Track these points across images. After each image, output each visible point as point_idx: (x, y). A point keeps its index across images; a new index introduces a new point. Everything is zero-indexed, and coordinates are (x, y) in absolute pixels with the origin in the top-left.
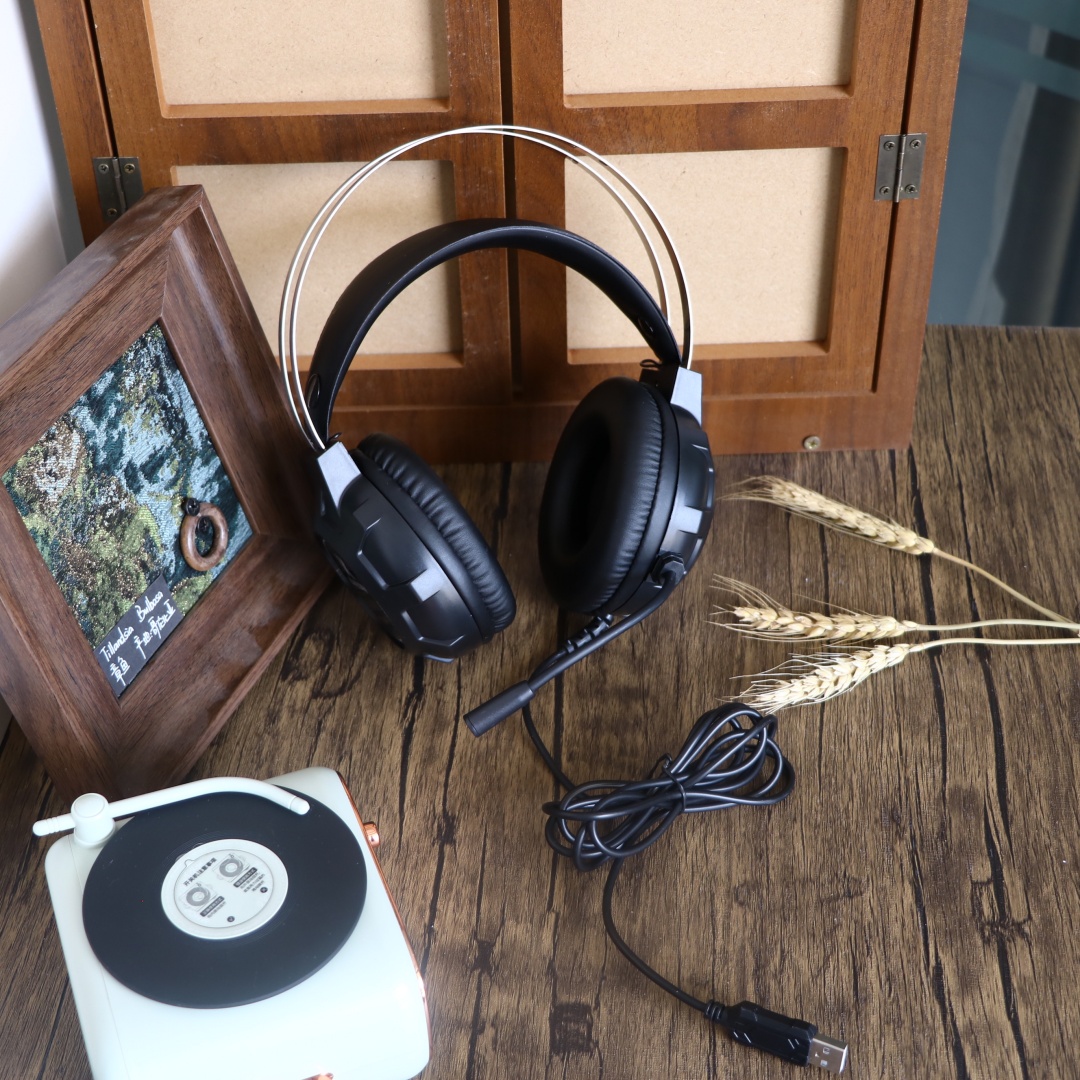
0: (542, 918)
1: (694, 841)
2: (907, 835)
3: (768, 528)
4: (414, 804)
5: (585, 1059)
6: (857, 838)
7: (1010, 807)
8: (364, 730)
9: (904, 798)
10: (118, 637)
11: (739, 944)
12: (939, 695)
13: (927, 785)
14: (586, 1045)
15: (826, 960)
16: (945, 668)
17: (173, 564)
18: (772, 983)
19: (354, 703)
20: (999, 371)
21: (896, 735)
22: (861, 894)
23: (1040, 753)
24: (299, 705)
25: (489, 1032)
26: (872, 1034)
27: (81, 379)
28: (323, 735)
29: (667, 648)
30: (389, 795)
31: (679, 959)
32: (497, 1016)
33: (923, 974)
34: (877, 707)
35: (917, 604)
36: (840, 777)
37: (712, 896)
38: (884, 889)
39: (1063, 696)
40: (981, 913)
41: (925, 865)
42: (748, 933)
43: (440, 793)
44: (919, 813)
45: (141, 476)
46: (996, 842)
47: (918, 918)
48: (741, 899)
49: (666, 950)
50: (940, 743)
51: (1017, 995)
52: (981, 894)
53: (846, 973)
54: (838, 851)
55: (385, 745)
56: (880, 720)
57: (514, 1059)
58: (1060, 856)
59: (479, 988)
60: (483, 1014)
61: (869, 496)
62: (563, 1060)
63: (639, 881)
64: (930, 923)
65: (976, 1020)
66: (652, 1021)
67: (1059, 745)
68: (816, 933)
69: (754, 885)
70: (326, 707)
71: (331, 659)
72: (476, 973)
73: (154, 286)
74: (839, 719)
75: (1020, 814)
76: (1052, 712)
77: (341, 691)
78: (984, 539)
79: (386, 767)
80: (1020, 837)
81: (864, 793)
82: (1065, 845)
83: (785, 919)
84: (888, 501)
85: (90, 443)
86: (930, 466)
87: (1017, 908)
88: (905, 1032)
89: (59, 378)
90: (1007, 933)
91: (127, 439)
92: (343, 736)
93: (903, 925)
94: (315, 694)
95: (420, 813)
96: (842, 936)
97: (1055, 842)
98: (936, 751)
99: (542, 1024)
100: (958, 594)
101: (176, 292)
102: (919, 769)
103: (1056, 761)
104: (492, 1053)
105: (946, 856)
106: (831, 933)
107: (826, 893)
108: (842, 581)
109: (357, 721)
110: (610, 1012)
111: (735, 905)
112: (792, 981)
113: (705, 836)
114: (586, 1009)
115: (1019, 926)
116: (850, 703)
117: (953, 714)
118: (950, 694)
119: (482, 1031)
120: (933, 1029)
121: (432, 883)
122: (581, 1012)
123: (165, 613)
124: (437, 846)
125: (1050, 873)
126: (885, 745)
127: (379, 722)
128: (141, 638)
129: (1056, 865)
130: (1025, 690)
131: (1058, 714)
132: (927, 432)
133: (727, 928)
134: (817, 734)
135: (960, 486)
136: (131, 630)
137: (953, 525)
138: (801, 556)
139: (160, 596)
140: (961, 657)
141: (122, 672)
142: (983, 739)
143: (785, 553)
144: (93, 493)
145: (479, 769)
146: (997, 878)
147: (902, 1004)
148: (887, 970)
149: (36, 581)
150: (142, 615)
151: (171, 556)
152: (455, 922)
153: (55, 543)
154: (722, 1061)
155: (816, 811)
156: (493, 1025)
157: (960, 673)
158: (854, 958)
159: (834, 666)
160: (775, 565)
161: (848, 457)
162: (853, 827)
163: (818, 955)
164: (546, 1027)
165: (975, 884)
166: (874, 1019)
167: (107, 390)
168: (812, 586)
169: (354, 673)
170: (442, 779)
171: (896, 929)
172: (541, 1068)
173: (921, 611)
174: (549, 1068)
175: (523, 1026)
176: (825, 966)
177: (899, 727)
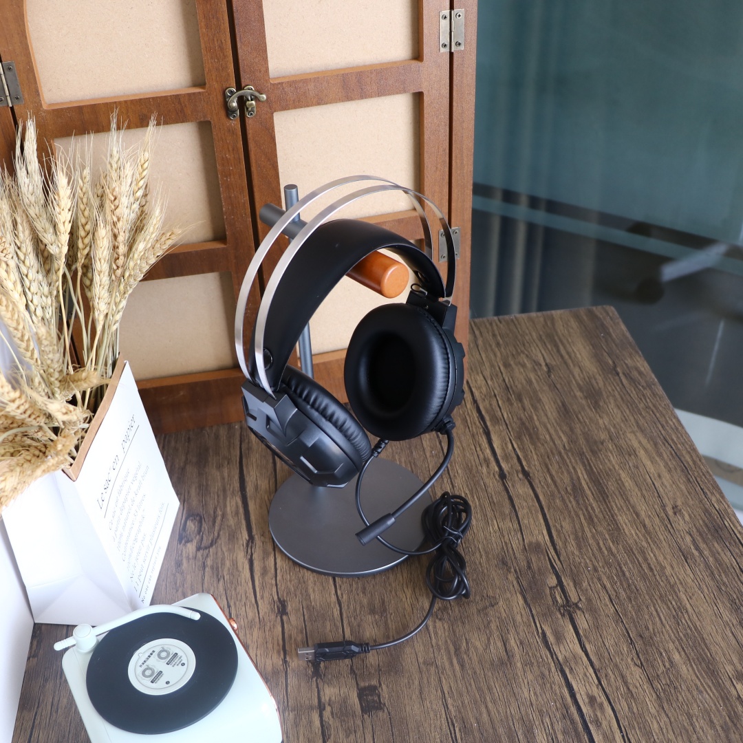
1: (409, 592)
2: (513, 570)
4: (262, 597)
5: (380, 713)
6: (489, 576)
7: (558, 547)
8: (228, 563)
9: (506, 552)
11: (443, 640)
12: (510, 498)
13: (516, 543)
14: (379, 706)
15: (489, 640)
16: (510, 485)
18: (465, 656)
19: (219, 549)
20: (499, 338)
21: (495, 522)
22: (497, 603)
23: (565, 518)
24: (191, 556)
25: (328, 709)
26: (520, 673)
28: (207, 569)
30: (248, 594)
31: (416, 654)
32: (330, 700)
33: (537, 637)
34: (482, 510)
35: (489, 455)
36: (473, 548)
38: (508, 599)
39: (569, 489)
40: (557, 601)
41: (524, 583)
42: (447, 634)
43: (274, 589)
44: (515, 558)
46: (556, 566)
47: (528, 610)
48: (439, 617)
50: (517, 522)
51: (583, 638)
52: (555, 593)
53: (500, 644)
54: (481, 584)
55: (241, 569)
56: (485, 515)
57: (344, 721)
58: (587, 567)
59: (317, 687)
60: (323, 700)
62: (369, 716)
64: (534, 612)
65: (567, 655)
66: (410, 688)
67: (573, 513)
68: (481, 627)
69: (444, 609)
70: (205, 555)
71: (203, 529)
72: (314, 679)
75: (563, 549)
76: (566, 498)
77: (211, 545)
78: (513, 419)
79: (243, 581)
80: (566, 561)
81: (486, 553)
82: (588, 561)
83: (463, 623)
84: (463, 408)
86: (479, 388)
87: (574, 597)
88: (536, 668)
90: (571, 610)
92: (217, 568)
94: (198, 549)
95: (266, 602)
96: (493, 626)
97: (582, 560)
98: (516, 526)
99: (354, 700)
100: (507, 448)
102: (510, 536)
103: (574, 521)
104: (332, 719)
105: (533, 577)
106: (487, 626)
107: (480, 606)
109: (223, 559)
110: (388, 687)
111: (437, 621)
112: (475, 654)
114: (375, 688)
115: (576, 605)
117: (520, 506)
118: (516, 497)
119: (324, 709)
120: (549, 664)
121: (281, 636)
122: (373, 689)
124: (279, 617)
125: (584, 576)
126: (491, 527)
127: (234, 558)
129: (586, 571)
130: (550, 489)
131: (568, 498)
132: (473, 371)
133: (436, 633)
135: (495, 396)
137: (496, 414)
138: (428, 441)
140: (517, 478)
142: (537, 517)
145: (291, 574)
146: (560, 583)
147: (530, 654)
148: (519, 639)
156: (329, 705)
157: (518, 486)
158: (502, 636)
160: (416, 447)
162: (485, 571)
163: (484, 638)
164: (357, 701)
165: (550, 588)
166: (519, 665)
168: (436, 455)
169: (216, 534)
170: (274, 582)
171: (518, 618)
172: (359, 722)
173: (492, 459)
174: (363, 721)
175: (345, 702)
176: (489, 643)
177: (496, 517)
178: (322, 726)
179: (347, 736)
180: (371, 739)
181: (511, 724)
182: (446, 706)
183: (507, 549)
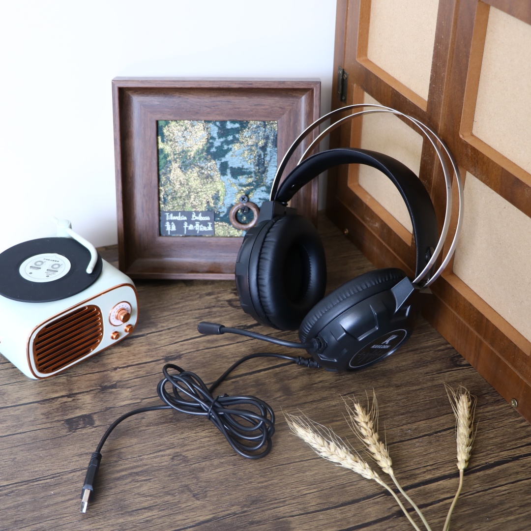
0: (137, 398)
1: (203, 434)
2: (245, 509)
3: (439, 407)
4: (182, 345)
5: (66, 430)
6: (234, 491)
9: (271, 503)
10: (178, 215)
11: (148, 463)
12: (355, 502)
13: (283, 510)
14: (73, 429)
15: (151, 496)
16: (378, 500)
17: (224, 214)
19: (230, 312)
21: (314, 490)
22: (198, 500)
24: (219, 299)
25: (70, 399)
26: (112, 521)
27: (218, 114)
29: (325, 394)
30: (184, 336)
31: (131, 446)
32: (78, 399)
34: (330, 479)
35: (421, 478)
36: (272, 475)
37: (173, 448)
38: (205, 508)
42: (155, 465)
43: (193, 350)
44: (263, 511)
45: (228, 171)
47: (192, 524)
48: (176, 458)
49: (134, 441)
50: (319, 509)
53: (145, 505)
54: (222, 485)
56: (322, 482)
57: (58, 410)
59: (91, 390)
60: (78, 395)
61: (496, 440)
62: (63, 424)
63: (171, 422)
68: (166, 489)
69: (185, 460)
70: (224, 306)
72: (99, 388)
73: (280, 108)
74: (313, 466)
77: (235, 307)
78: (497, 496)
81: (266, 487)
83: (170, 476)
84: (498, 449)
85: (211, 141)
89: (206, 107)
91: (230, 153)
92: (210, 315)
93: (184, 520)
94: (229, 301)
95: (178, 348)
96: (168, 498)
98: (312, 509)
99: (79, 413)
100: (441, 494)
101: (292, 118)
102: (295, 505)
104: (59, 403)
105: (239, 527)
106: (167, 493)
107: (193, 487)
108: (418, 444)
109: (220, 316)
110: (93, 432)
111: (171, 457)
112: (133, 487)
113: (208, 437)
114: (92, 424)
116: (327, 468)
117: (345, 510)
118: (359, 506)
119: (69, 397)
121: (142, 362)
122: (90, 423)
123: (207, 227)
124: (162, 358)
126: (304, 488)
128: (188, 225)
133: (155, 457)
134: (297, 460)
136: (185, 218)
137: (500, 480)
138: (427, 425)
139: (208, 218)
140: (390, 505)
141: (171, 228)
143: (425, 418)
144: (200, 159)
145: (212, 357)
148: (153, 519)
149: (148, 164)
150: (194, 218)
151: (225, 210)
152: (124, 374)
153: (170, 162)
154: (79, 473)
155: (244, 472)
156: (74, 400)
157: (378, 507)
158: (155, 506)
159: (338, 448)
160: (412, 417)
161: (524, 424)
162: (240, 487)
163: (152, 492)
164: (78, 415)
166: (121, 520)
167: (232, 129)
168: (406, 434)
170: (201, 348)
171: (180, 517)
172: (56, 419)
173: (417, 481)
174: (58, 421)
175: (76, 408)
176: (146, 496)
177: (321, 491)
178: (53, 399)
179: (43, 414)
180: (40, 428)
181: (52, 518)
182: (74, 471)
183: (276, 503)
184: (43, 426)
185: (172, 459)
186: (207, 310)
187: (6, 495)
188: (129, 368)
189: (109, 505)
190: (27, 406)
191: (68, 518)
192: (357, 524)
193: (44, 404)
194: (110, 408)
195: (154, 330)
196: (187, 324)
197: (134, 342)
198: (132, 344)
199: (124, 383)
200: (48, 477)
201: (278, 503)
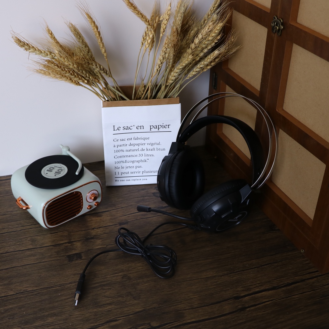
0: (105, 245)
1: (139, 265)
2: (161, 306)
4: (129, 217)
5: (67, 261)
6: (155, 295)
7: (182, 327)
9: (174, 302)
11: (110, 280)
12: (218, 302)
13: (181, 306)
14: (71, 260)
18: (100, 289)
19: (154, 199)
21: (197, 296)
22: (136, 300)
24: (149, 192)
25: (69, 245)
26: (90, 311)
29: (203, 244)
31: (101, 270)
32: (74, 245)
33: (113, 318)
34: (205, 290)
35: (253, 290)
36: (175, 288)
37: (123, 272)
38: (139, 304)
40: (139, 326)
41: (151, 311)
42: (114, 281)
43: (134, 220)
44: (170, 307)
46: (167, 326)
47: (132, 313)
49: (103, 267)
50: (199, 306)
52: (146, 325)
53: (108, 302)
54: (148, 292)
56: (201, 292)
57: (63, 250)
59: (81, 240)
60: (74, 243)
61: (293, 270)
62: (65, 258)
63: (122, 258)
64: (131, 316)
68: (119, 294)
69: (129, 278)
70: (151, 196)
72: (85, 239)
78: (293, 301)
81: (172, 294)
83: (121, 287)
84: (294, 275)
86: (318, 281)
88: (93, 317)
92: (143, 201)
93: (128, 310)
94: (153, 193)
95: (126, 218)
96: (120, 299)
98: (196, 306)
100: (263, 299)
102: (187, 304)
104: (64, 246)
105: (157, 315)
106: (120, 296)
107: (133, 293)
108: (252, 272)
109: (149, 201)
110: (81, 262)
111: (122, 276)
112: (102, 292)
113: (142, 266)
114: (81, 258)
118: (220, 305)
119: (69, 244)
120: (96, 323)
121: (107, 225)
124: (118, 223)
126: (191, 295)
130: (232, 322)
134: (188, 280)
135: (314, 290)
137: (295, 292)
138: (256, 262)
140: (237, 305)
142: (206, 316)
143: (256, 258)
145: (144, 223)
147: (102, 315)
148: (112, 310)
152: (98, 232)
154: (73, 284)
155: (160, 285)
156: (71, 245)
157: (230, 306)
158: (113, 303)
160: (249, 257)
161: (307, 262)
162: (158, 294)
163: (112, 295)
164: (74, 253)
165: (149, 323)
166: (95, 310)
168: (245, 266)
170: (138, 219)
171: (126, 309)
172: (62, 255)
174: (63, 256)
175: (73, 249)
176: (109, 297)
177: (201, 296)
178: (61, 244)
179: (55, 252)
181: (59, 308)
182: (71, 283)
183: (176, 303)
184: (55, 259)
185: (123, 278)
186: (142, 198)
187: (36, 294)
188: (101, 228)
189: (89, 301)
190: (47, 247)
191: (68, 308)
192: (219, 315)
193: (56, 247)
194: (90, 250)
195: (114, 208)
196: (131, 205)
197: (103, 214)
198: (102, 216)
199: (98, 236)
200: (58, 286)
201: (177, 303)
